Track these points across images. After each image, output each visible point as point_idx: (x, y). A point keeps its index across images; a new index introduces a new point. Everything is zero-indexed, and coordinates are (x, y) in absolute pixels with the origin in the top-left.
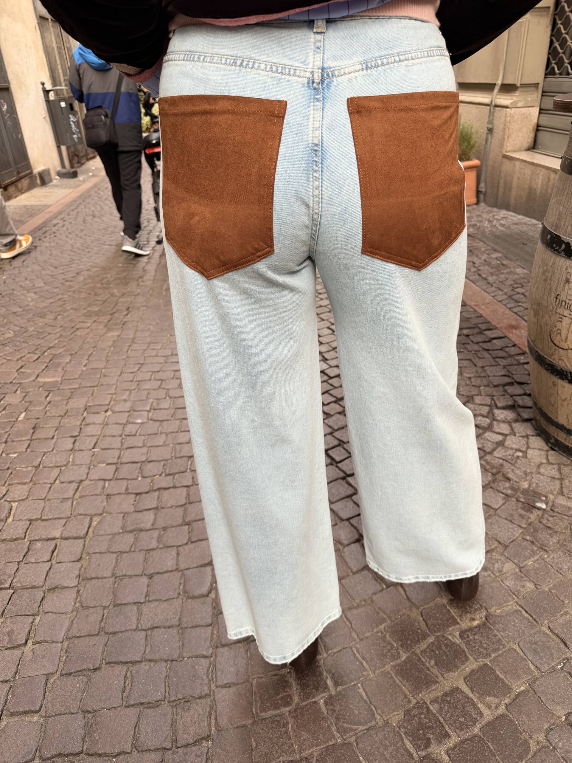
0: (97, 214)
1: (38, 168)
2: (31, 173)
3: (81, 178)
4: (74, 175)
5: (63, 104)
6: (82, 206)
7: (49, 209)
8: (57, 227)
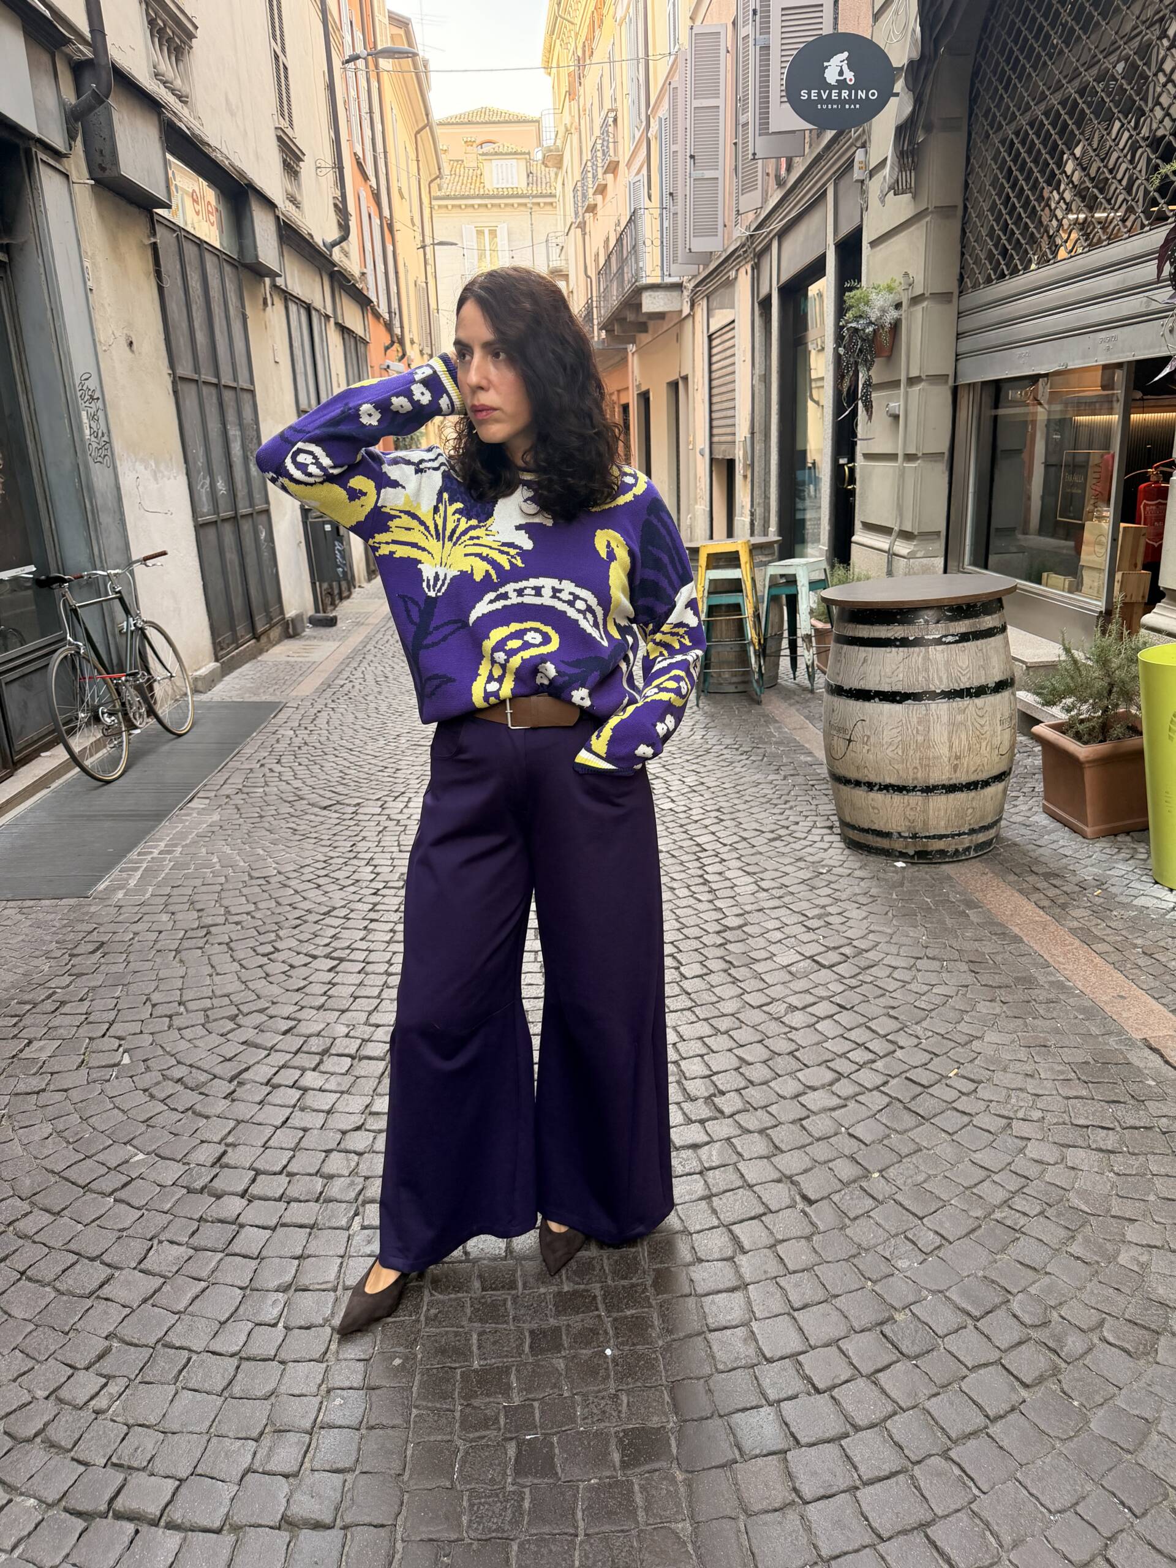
0: (389, 674)
1: (290, 613)
2: (284, 618)
3: (341, 624)
4: (332, 622)
5: (328, 528)
6: (365, 664)
7: (321, 667)
8: (346, 689)
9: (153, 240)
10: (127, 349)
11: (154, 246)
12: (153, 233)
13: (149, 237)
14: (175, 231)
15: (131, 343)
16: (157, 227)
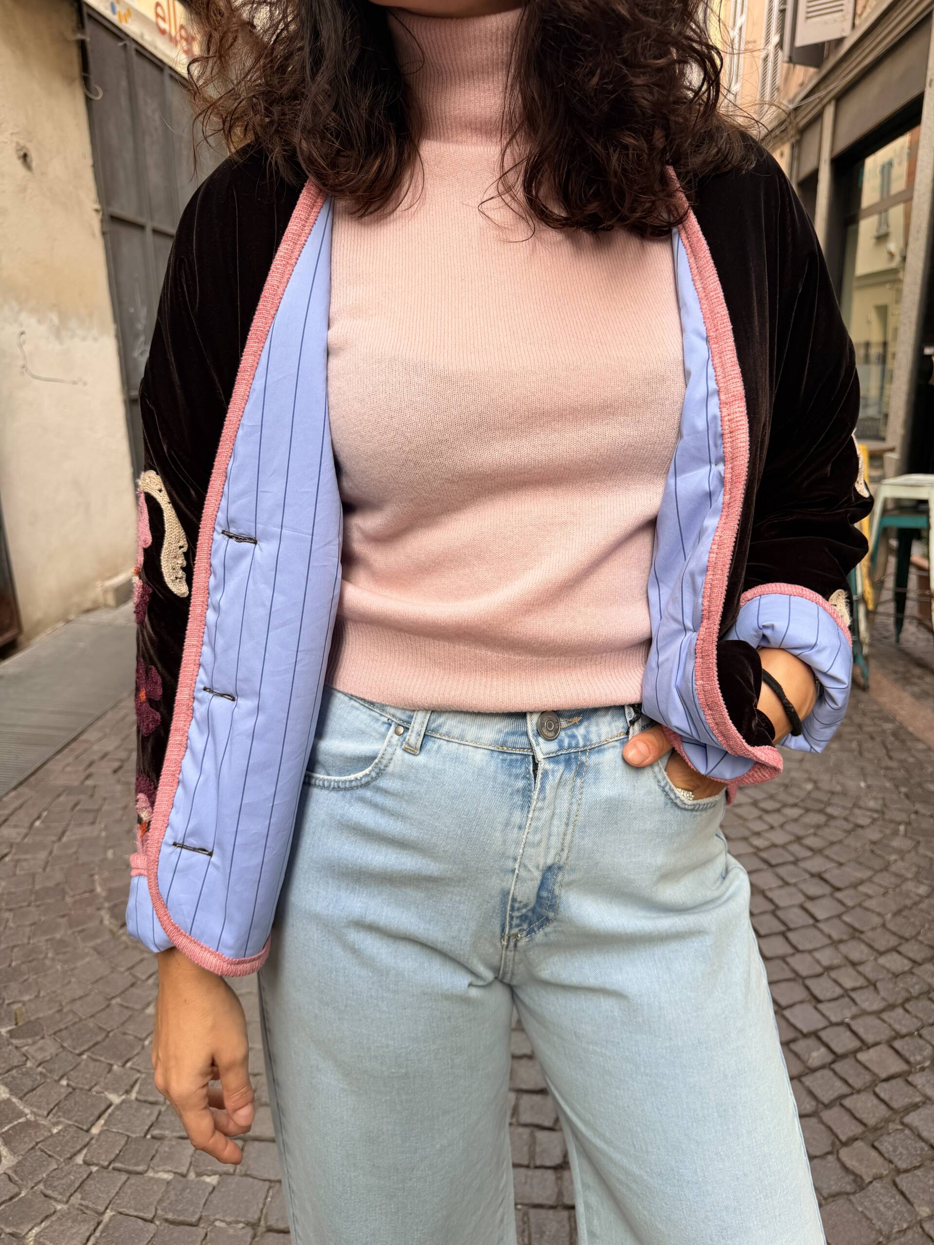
9: (79, 36)
10: (19, 163)
11: (82, 46)
12: (81, 26)
13: (74, 32)
14: (120, 39)
15: (25, 156)
16: (87, 21)
